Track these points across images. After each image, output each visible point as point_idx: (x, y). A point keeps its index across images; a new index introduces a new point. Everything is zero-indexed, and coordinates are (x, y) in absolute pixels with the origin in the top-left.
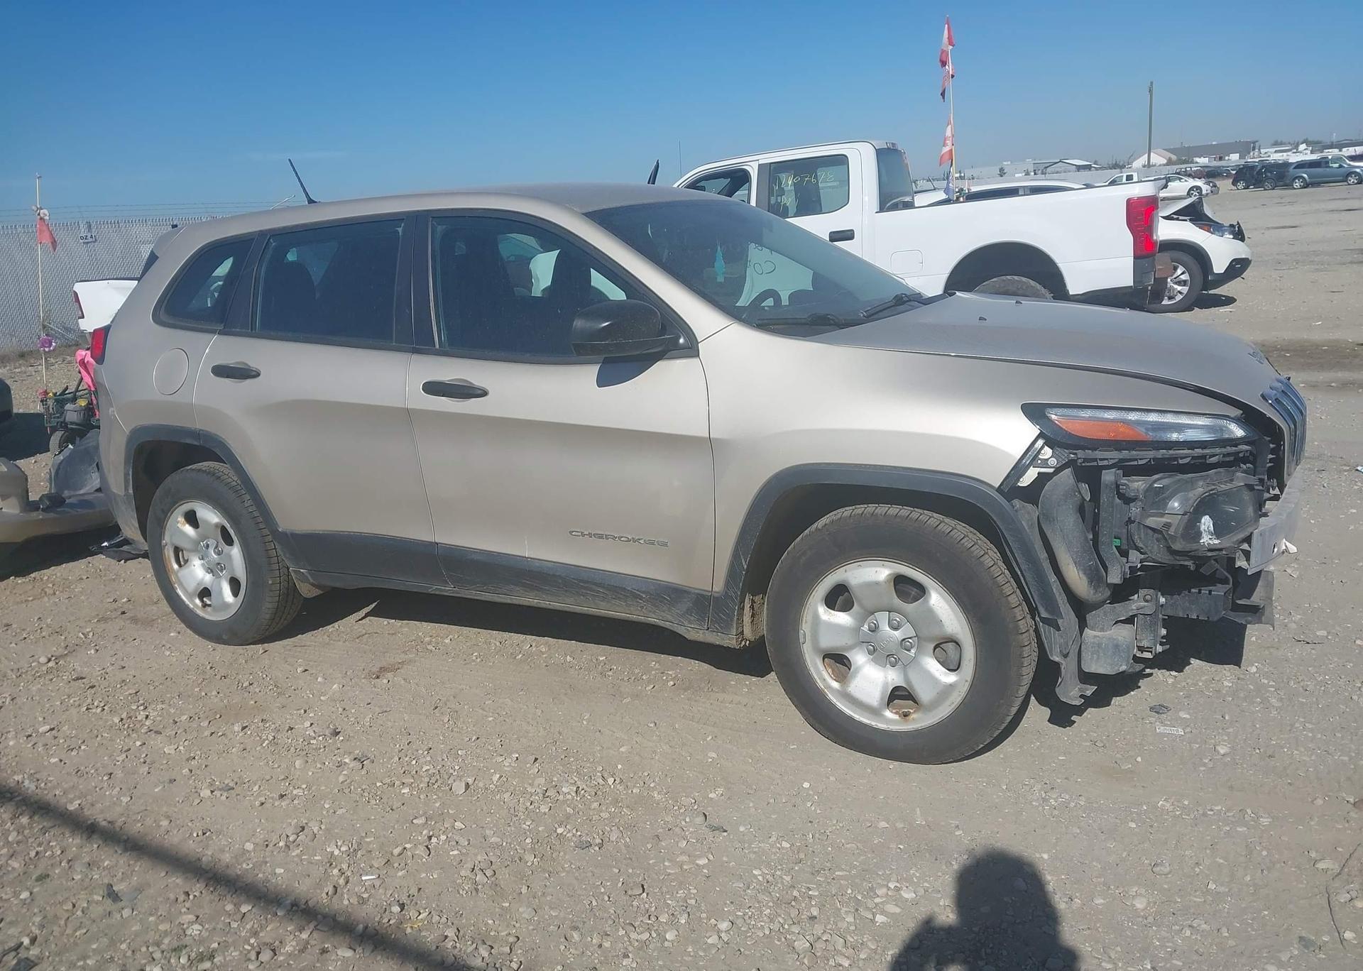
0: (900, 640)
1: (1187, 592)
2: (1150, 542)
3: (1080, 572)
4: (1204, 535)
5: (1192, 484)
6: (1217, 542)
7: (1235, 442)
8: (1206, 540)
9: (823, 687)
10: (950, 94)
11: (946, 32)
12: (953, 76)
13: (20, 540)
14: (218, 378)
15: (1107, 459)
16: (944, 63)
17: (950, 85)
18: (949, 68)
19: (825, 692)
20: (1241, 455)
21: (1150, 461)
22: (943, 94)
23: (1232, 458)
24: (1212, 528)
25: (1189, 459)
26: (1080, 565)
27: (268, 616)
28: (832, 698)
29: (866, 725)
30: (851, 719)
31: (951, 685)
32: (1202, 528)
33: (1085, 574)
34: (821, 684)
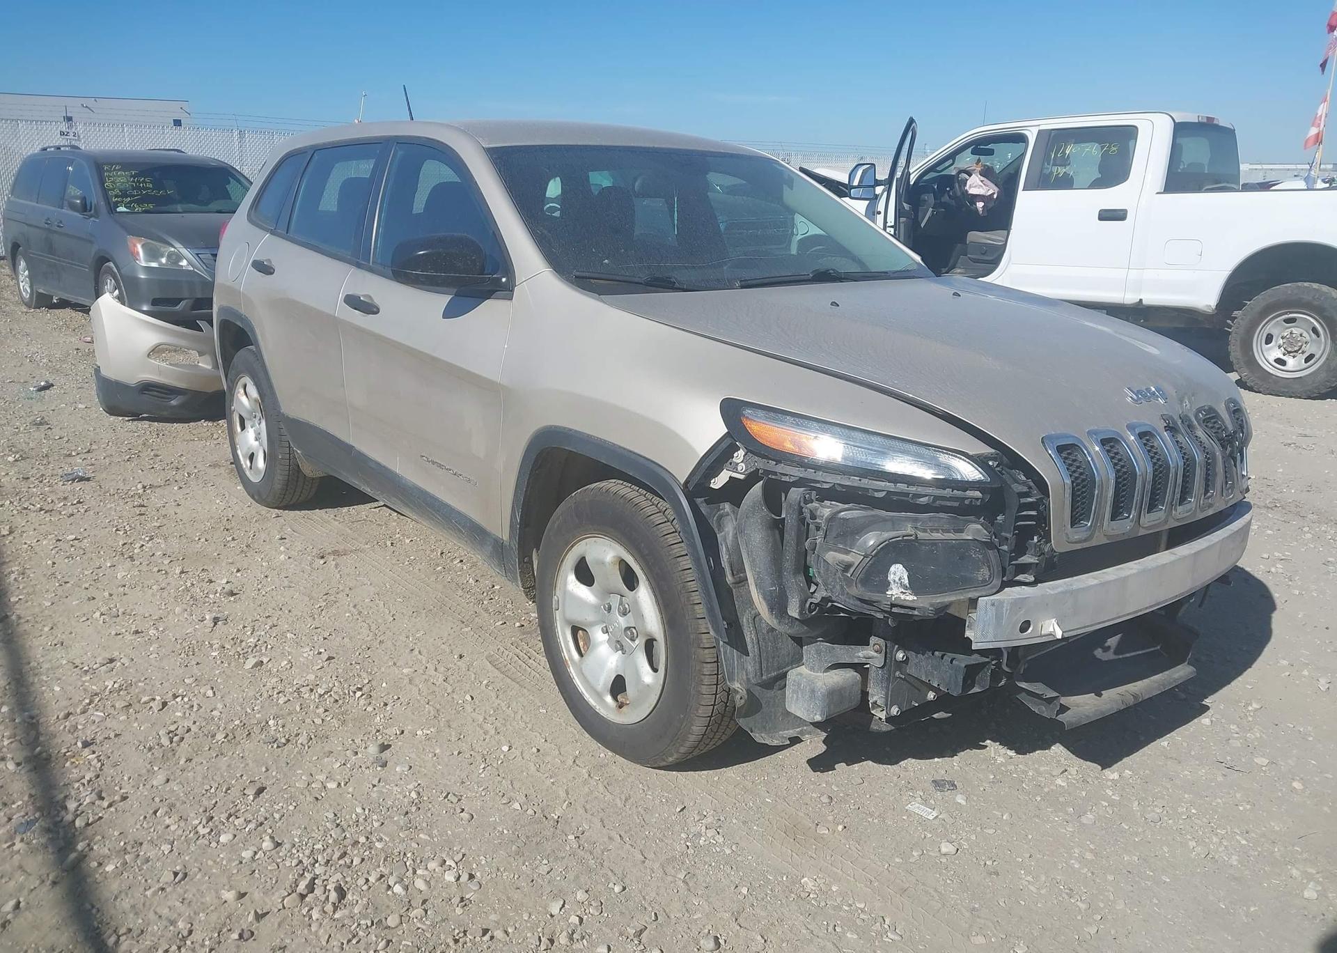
0: (623, 628)
1: (930, 654)
2: (831, 580)
3: (760, 596)
4: (893, 586)
5: (894, 524)
6: (911, 598)
7: (966, 485)
8: (895, 592)
9: (567, 658)
13: (210, 391)
14: (254, 270)
15: (787, 475)
19: (568, 664)
20: (967, 502)
21: (834, 485)
22: (1323, 66)
23: (956, 504)
24: (906, 581)
25: (884, 493)
26: (760, 589)
27: (279, 487)
28: (573, 671)
29: (591, 708)
30: (581, 696)
31: (648, 685)
32: (891, 577)
33: (765, 599)
34: (566, 654)
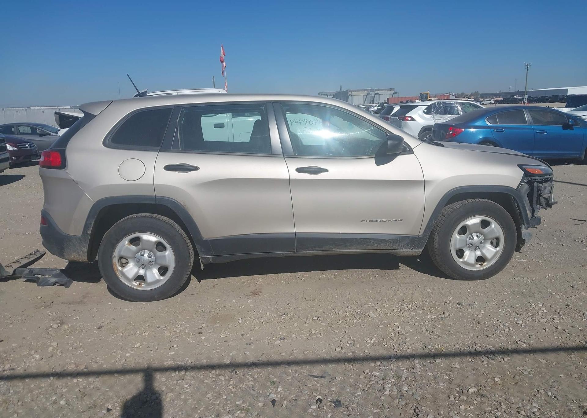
0: (480, 241)
10: (225, 72)
11: (222, 50)
12: (225, 67)
14: (166, 171)
16: (222, 62)
17: (225, 69)
18: (224, 63)
29: (470, 271)
31: (497, 252)
